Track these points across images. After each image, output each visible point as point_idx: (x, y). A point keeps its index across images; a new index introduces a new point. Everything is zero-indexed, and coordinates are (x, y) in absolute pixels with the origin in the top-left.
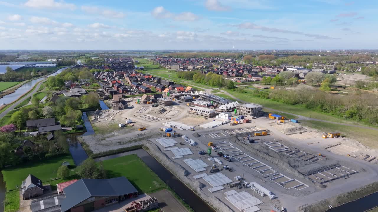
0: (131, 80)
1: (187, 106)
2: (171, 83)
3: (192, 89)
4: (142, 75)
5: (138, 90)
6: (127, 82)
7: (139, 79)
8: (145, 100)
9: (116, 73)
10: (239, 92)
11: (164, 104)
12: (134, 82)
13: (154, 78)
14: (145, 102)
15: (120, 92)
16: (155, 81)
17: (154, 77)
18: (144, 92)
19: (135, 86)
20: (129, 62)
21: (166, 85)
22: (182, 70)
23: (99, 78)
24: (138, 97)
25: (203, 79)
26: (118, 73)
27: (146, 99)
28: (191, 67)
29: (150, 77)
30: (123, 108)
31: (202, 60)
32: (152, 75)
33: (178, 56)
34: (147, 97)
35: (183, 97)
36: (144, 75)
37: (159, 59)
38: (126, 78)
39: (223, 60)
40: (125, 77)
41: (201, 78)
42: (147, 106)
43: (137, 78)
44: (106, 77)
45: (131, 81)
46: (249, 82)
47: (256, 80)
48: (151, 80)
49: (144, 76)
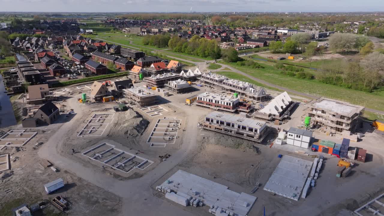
0: (71, 51)
1: (187, 104)
2: (139, 55)
3: (178, 64)
4: (90, 41)
5: (85, 68)
6: (66, 54)
7: (85, 48)
8: (97, 94)
9: (51, 39)
10: (253, 68)
11: (139, 102)
12: (76, 54)
13: (110, 46)
14: (99, 100)
15: (50, 74)
16: (112, 50)
17: (109, 44)
18: (95, 72)
19: (78, 61)
20: (72, 25)
21: (131, 58)
22: (146, 33)
23: (21, 46)
24: (84, 84)
25: (186, 47)
26: (53, 38)
27: (100, 92)
28: (157, 30)
29: (103, 44)
30: (48, 121)
31: (164, 22)
32: (105, 42)
33: (133, 18)
34: (103, 87)
35: (173, 84)
36: (93, 41)
37: (112, 21)
38: (65, 47)
39: (189, 21)
40: (64, 44)
41: (182, 45)
42: (104, 108)
43: (82, 47)
44: (31, 46)
45: (73, 52)
46: (247, 49)
47: (255, 46)
48: (105, 49)
49: (93, 43)
